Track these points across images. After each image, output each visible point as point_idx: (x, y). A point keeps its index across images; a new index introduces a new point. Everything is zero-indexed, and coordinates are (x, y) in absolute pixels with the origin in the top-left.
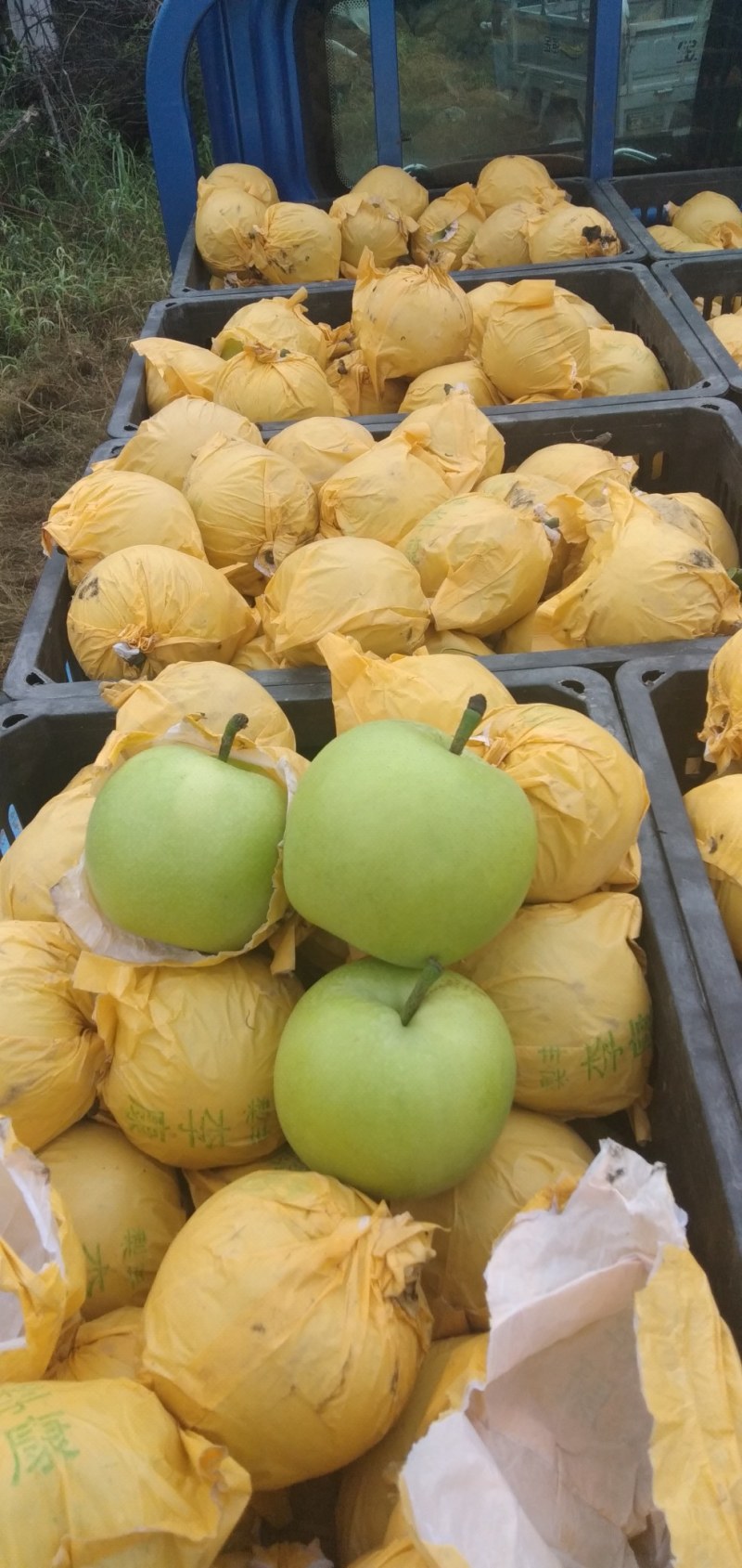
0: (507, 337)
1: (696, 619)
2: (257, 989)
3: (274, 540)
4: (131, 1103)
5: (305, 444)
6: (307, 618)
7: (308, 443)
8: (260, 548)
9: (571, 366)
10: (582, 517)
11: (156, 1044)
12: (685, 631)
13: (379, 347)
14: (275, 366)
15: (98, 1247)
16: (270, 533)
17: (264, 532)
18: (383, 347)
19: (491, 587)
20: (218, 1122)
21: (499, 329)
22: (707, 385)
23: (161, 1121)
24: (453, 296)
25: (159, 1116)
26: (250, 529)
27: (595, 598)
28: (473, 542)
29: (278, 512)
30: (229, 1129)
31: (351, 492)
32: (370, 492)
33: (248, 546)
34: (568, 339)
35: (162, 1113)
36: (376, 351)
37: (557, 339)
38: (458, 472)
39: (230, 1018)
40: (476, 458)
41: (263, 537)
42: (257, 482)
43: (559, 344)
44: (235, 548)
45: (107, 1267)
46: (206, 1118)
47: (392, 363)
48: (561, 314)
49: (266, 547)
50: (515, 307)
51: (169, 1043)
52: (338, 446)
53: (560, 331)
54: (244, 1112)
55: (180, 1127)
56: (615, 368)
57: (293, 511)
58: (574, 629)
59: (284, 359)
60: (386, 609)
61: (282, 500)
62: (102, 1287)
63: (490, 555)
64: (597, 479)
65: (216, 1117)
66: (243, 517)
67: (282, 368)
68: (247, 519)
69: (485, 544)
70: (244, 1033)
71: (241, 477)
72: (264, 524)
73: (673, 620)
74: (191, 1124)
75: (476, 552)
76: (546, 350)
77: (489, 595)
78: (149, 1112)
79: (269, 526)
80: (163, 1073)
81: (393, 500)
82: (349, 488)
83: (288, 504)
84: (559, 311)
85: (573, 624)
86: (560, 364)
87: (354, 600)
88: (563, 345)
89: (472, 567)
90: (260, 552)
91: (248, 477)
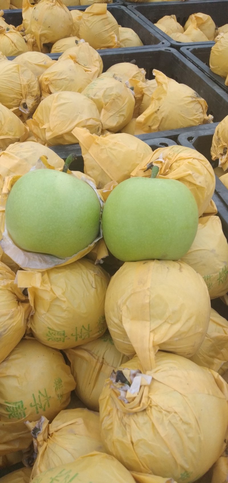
0: (90, 26)
1: (199, 117)
2: (92, 272)
3: (26, 98)
4: (48, 330)
5: (28, 61)
6: (59, 124)
7: (30, 61)
8: (20, 102)
9: (115, 37)
10: (140, 87)
11: (58, 303)
12: (195, 122)
13: (40, 30)
14: (5, 34)
15: (45, 390)
16: (24, 96)
17: (22, 95)
18: (42, 30)
19: (119, 112)
20: (88, 329)
21: (87, 23)
22: (163, 43)
23: (64, 334)
24: (66, 11)
25: (62, 333)
26: (16, 94)
27: (162, 112)
28: (111, 94)
29: (27, 86)
30: (91, 331)
31: (55, 78)
32: (63, 77)
33: (15, 101)
34: (113, 26)
35: (64, 331)
36: (39, 32)
37: (108, 27)
38: (91, 71)
39: (85, 286)
40: (96, 66)
41: (21, 97)
42: (16, 74)
43: (110, 28)
44: (11, 102)
45: (50, 397)
46: (83, 330)
47: (45, 37)
48: (109, 17)
49: (23, 102)
50: (92, 14)
51: (64, 302)
52: (41, 62)
53: (109, 24)
54: (97, 323)
55: (72, 335)
56: (127, 39)
57: (32, 86)
58: (152, 126)
59: (9, 31)
60: (90, 119)
61: (28, 82)
62: (49, 406)
63: (118, 99)
64: (137, 75)
65: (87, 328)
66: (12, 88)
67: (8, 35)
68: (15, 89)
69: (116, 95)
70: (93, 291)
71: (10, 72)
72: (22, 92)
73: (191, 118)
74: (76, 333)
75: (112, 98)
76: (105, 31)
77: (118, 115)
78: (58, 332)
79: (23, 93)
80: (64, 315)
81: (72, 80)
82: (54, 76)
83: (30, 83)
84: (109, 16)
85: (152, 124)
86: (110, 36)
87: (77, 116)
88: (111, 29)
89: (111, 104)
90: (21, 104)
91: (13, 72)
